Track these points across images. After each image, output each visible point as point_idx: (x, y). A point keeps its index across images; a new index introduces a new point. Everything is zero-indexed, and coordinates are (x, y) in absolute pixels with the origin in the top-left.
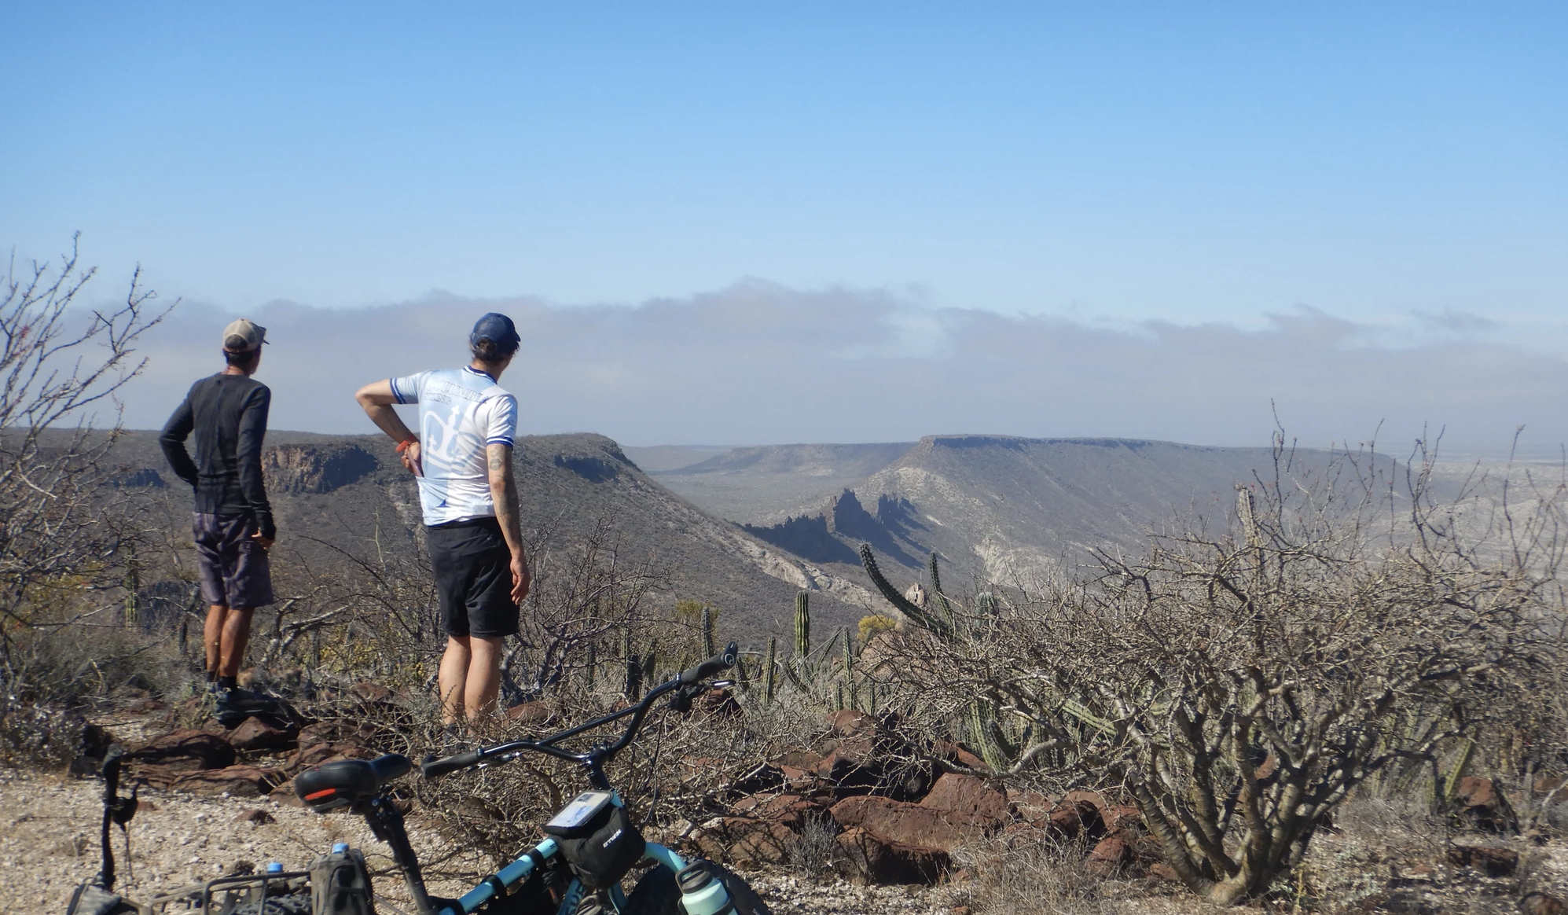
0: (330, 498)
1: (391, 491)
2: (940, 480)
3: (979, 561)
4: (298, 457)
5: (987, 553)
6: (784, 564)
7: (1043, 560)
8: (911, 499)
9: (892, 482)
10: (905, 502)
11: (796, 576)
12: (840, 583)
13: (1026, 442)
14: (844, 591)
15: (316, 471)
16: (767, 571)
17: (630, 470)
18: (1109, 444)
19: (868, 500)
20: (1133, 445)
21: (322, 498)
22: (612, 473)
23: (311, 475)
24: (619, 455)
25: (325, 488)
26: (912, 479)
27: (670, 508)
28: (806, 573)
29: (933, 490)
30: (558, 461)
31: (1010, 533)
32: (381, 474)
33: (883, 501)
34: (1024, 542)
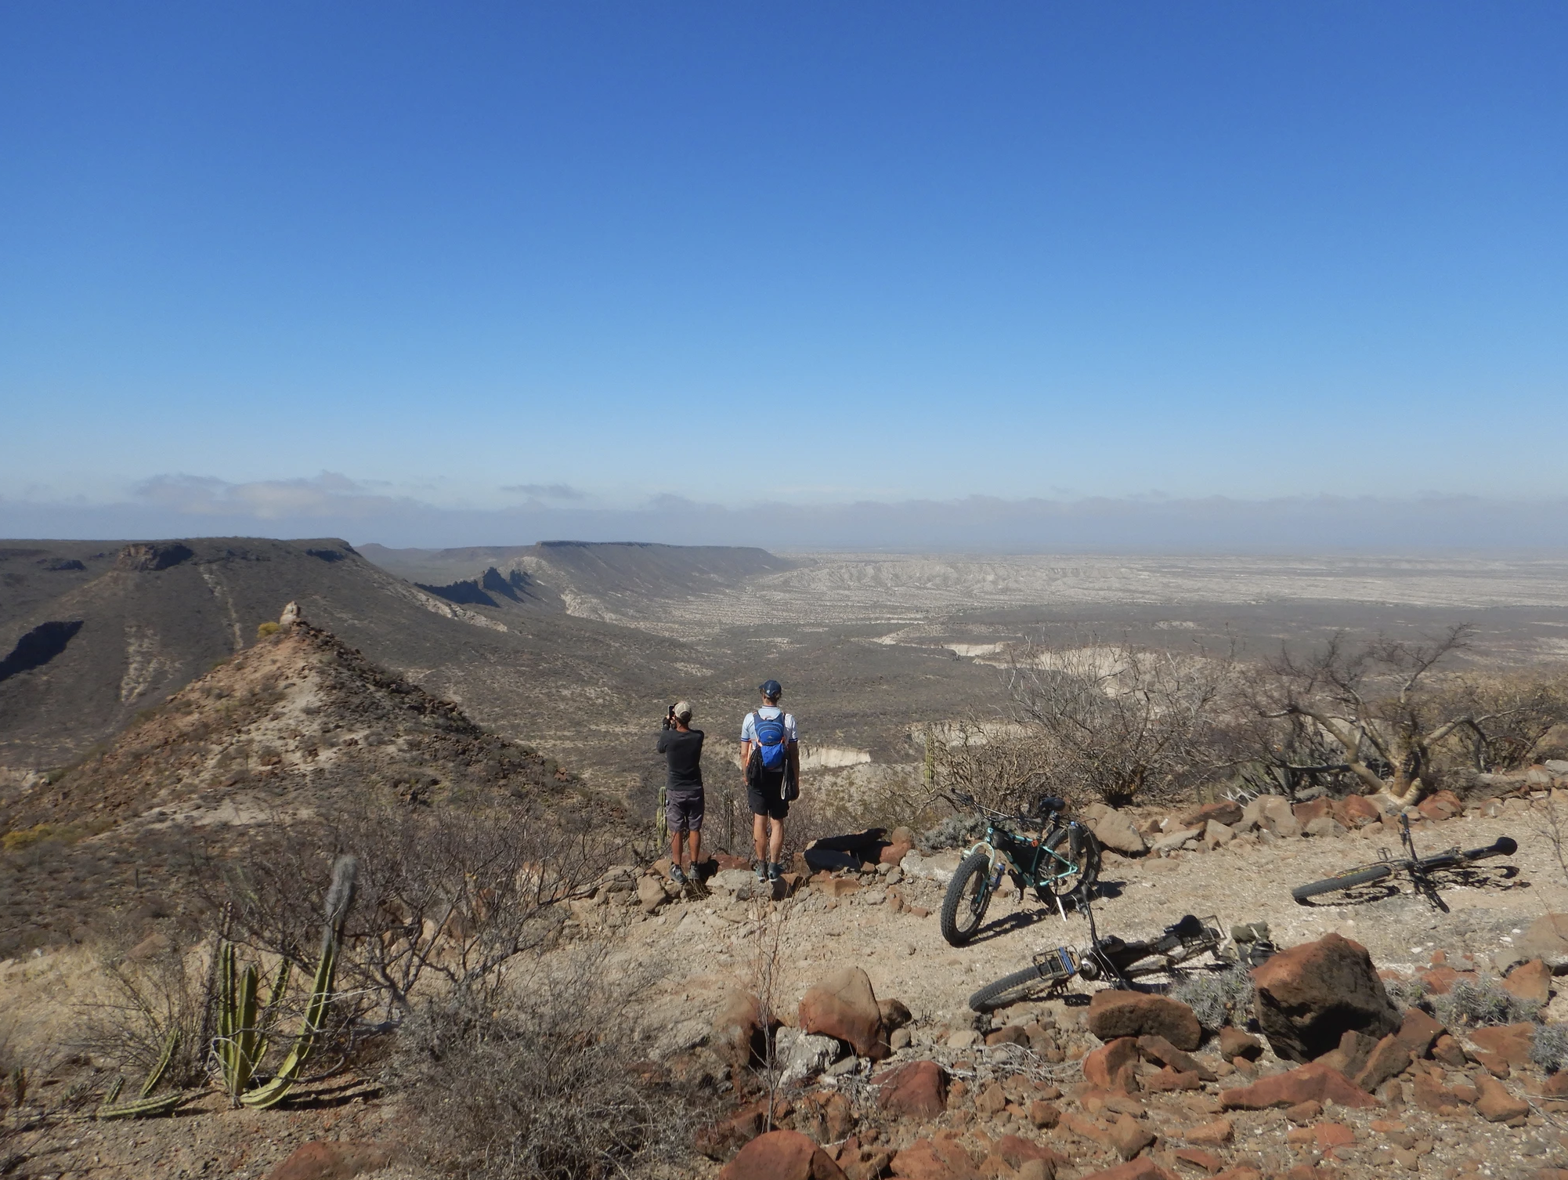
0: (163, 573)
1: (202, 569)
2: (544, 563)
3: (564, 602)
4: (143, 550)
5: (567, 598)
6: (440, 605)
7: (594, 601)
8: (529, 572)
9: (519, 564)
10: (526, 574)
11: (446, 611)
12: (470, 613)
13: (588, 544)
14: (472, 618)
15: (154, 558)
16: (430, 608)
17: (355, 557)
18: (630, 544)
19: (504, 572)
20: (642, 545)
21: (158, 573)
22: (341, 557)
23: (151, 560)
24: (350, 550)
25: (159, 568)
26: (530, 562)
27: (376, 576)
28: (451, 609)
29: (540, 567)
30: (310, 553)
31: (579, 589)
32: (196, 559)
33: (513, 573)
34: (585, 592)
